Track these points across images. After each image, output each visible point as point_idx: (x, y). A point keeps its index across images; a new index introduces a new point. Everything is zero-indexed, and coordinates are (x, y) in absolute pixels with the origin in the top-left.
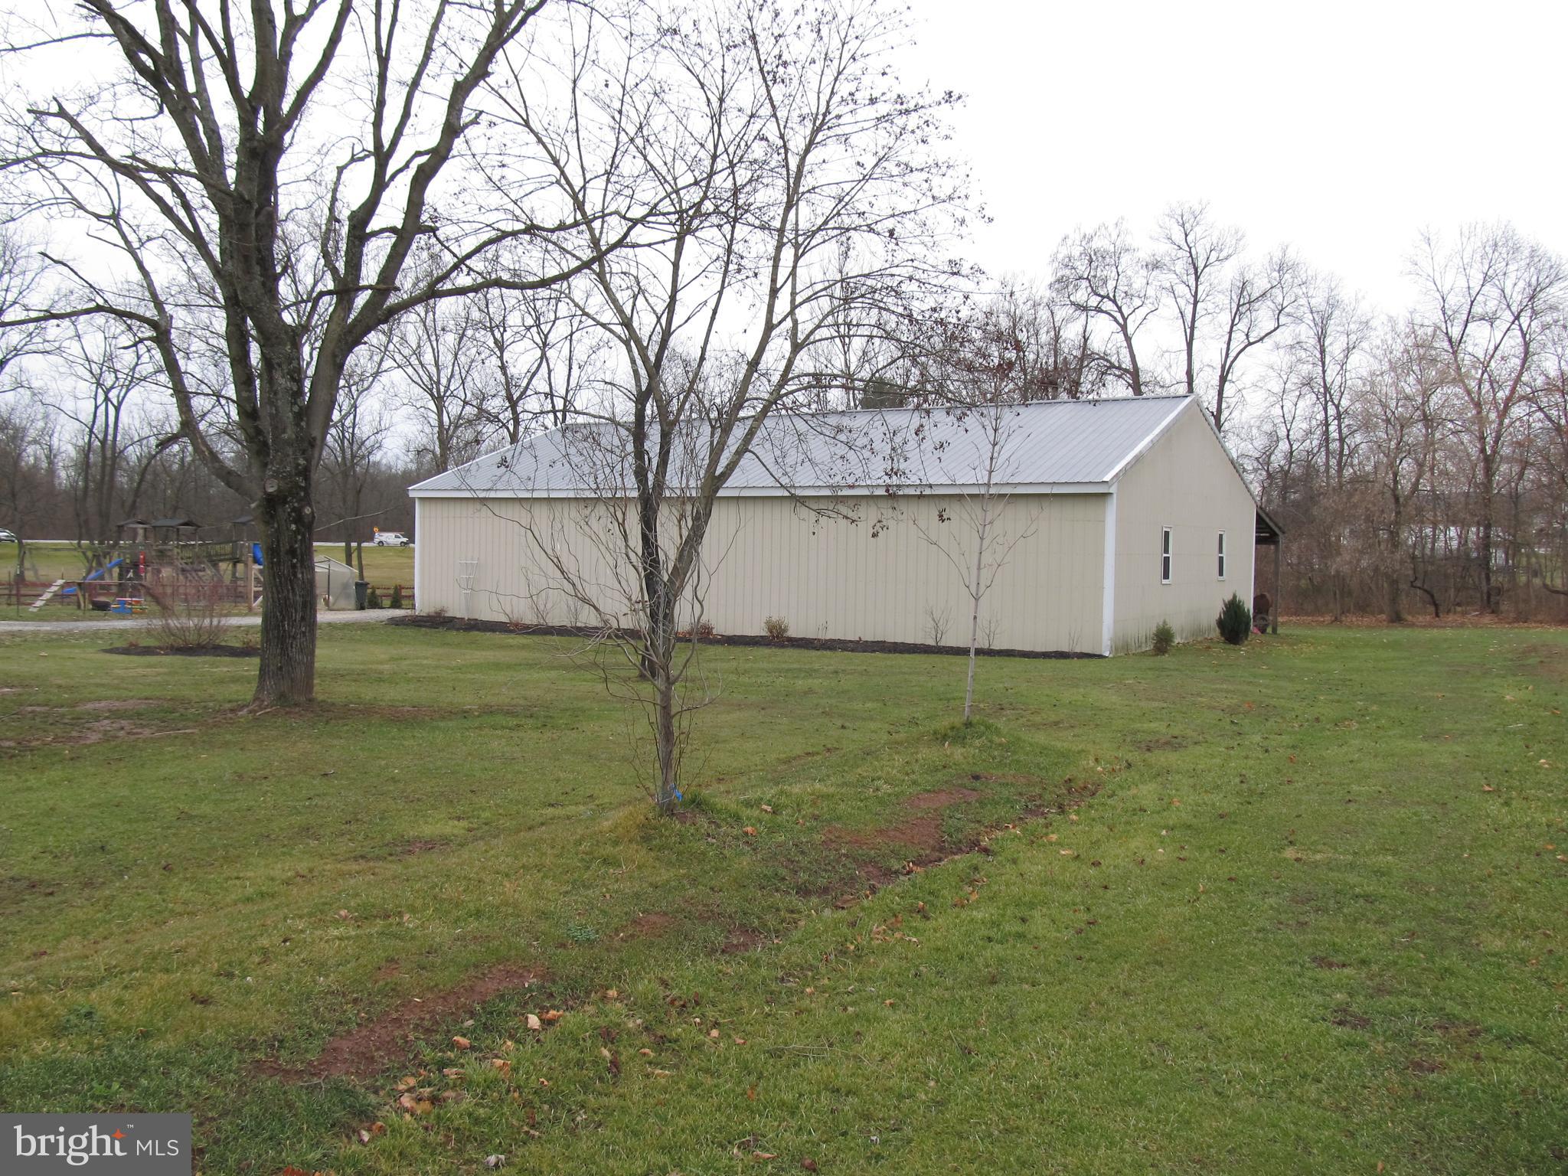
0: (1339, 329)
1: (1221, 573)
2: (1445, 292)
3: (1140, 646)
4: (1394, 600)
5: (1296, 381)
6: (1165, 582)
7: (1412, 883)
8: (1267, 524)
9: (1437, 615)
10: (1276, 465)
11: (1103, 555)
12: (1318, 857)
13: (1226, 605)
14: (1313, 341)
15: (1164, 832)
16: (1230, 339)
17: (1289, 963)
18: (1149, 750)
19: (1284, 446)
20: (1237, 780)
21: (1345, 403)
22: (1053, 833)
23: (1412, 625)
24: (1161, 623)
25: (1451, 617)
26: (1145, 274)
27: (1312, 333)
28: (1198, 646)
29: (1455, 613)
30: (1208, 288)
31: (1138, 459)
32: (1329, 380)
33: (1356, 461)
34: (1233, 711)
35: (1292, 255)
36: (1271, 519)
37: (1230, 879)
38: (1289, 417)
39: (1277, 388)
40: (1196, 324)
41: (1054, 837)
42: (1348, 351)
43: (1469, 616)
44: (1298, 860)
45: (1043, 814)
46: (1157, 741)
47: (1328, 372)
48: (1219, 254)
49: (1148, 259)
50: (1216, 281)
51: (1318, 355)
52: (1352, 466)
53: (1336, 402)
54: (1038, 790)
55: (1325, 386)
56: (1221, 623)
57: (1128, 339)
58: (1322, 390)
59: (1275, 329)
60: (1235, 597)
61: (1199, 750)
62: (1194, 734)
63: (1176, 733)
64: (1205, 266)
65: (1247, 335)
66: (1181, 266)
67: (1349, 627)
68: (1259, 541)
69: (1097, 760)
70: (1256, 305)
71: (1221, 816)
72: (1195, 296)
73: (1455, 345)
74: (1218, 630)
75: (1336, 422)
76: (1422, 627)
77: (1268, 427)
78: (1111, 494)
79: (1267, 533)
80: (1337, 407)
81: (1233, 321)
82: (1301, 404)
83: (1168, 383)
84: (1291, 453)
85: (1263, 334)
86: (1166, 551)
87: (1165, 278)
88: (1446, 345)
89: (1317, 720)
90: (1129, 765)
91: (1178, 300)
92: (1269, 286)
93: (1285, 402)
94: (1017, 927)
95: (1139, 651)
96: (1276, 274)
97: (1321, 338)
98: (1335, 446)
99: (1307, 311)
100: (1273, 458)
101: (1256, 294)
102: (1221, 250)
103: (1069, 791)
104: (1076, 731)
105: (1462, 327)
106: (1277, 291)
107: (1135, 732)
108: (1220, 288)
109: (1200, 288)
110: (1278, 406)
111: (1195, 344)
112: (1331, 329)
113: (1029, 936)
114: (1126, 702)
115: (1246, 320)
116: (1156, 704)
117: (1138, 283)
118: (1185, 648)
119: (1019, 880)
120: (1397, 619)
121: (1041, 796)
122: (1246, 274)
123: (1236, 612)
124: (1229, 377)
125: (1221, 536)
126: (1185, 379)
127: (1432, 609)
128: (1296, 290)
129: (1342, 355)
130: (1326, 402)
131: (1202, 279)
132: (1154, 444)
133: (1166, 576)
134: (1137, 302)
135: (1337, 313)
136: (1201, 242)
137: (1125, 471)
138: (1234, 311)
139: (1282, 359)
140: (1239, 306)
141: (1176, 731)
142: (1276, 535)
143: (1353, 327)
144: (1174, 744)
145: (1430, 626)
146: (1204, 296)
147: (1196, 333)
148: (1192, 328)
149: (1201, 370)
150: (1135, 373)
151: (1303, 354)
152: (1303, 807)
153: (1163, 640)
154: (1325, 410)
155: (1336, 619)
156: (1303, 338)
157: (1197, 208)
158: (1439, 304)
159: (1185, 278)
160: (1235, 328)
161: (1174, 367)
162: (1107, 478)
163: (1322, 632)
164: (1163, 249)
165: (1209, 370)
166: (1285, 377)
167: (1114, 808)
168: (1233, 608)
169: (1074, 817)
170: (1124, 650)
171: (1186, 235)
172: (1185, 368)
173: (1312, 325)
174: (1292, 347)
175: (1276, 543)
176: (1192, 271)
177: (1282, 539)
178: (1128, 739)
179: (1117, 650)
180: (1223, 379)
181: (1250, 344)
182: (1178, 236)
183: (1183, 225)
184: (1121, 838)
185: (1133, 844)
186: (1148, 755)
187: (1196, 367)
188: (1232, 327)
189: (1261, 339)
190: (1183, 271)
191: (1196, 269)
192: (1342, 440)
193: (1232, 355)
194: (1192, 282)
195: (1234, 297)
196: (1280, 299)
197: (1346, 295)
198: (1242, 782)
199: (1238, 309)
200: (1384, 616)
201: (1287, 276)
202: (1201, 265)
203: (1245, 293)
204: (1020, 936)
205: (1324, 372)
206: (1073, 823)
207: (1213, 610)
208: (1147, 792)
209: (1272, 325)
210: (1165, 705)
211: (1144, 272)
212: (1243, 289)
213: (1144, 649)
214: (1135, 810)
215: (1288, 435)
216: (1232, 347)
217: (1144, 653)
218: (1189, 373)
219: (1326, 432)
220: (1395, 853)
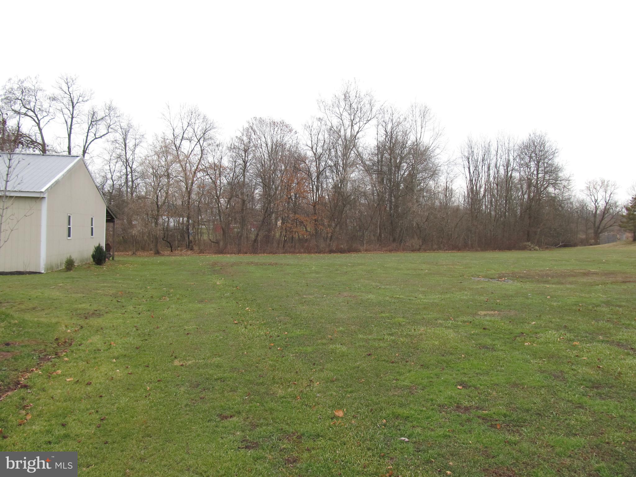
0: (132, 136)
1: (92, 235)
2: (175, 127)
3: (58, 268)
4: (156, 246)
5: (115, 156)
6: (69, 238)
7: (233, 369)
8: (110, 214)
9: (172, 251)
10: (106, 190)
11: (40, 226)
12: (190, 362)
13: (95, 248)
14: (122, 140)
15: (114, 360)
16: (87, 135)
17: (209, 421)
18: (86, 318)
19: (110, 182)
20: (135, 329)
21: (134, 166)
22: (58, 369)
23: (163, 255)
24: (69, 257)
25: (177, 252)
26: (49, 102)
27: (121, 137)
28: (85, 267)
29: (178, 250)
30: (78, 113)
31: (57, 182)
32: (128, 157)
33: (138, 191)
34: (115, 296)
35: (114, 105)
36: (112, 212)
37: (159, 381)
38: (112, 170)
39: (107, 158)
40: (73, 127)
41: (59, 372)
42: (136, 146)
43: (183, 251)
44: (182, 365)
45: (49, 359)
46: (88, 313)
47: (127, 154)
48: (83, 98)
49: (51, 96)
50: (82, 110)
51: (124, 146)
52: (136, 192)
53: (131, 166)
54: (43, 347)
55: (126, 159)
56: (93, 256)
57: (40, 130)
58: (125, 161)
59: (107, 133)
60: (99, 245)
61: (110, 316)
62: (104, 308)
63: (96, 309)
64: (77, 103)
65: (95, 135)
66: (66, 101)
67: (139, 256)
68: (108, 221)
69: (66, 326)
70: (99, 122)
71: (137, 348)
72: (72, 115)
73: (178, 148)
74: (92, 259)
75: (130, 174)
76: (168, 256)
77: (103, 174)
78: (44, 198)
79: (110, 218)
80: (131, 168)
81: (89, 128)
82: (117, 165)
83: (59, 151)
84: (113, 185)
85: (102, 135)
86: (69, 224)
87: (59, 105)
88: (174, 148)
89: (152, 297)
90: (82, 327)
91: (65, 115)
92: (104, 115)
93: (111, 164)
94: (63, 432)
95: (58, 270)
96: (107, 111)
97: (125, 140)
98: (130, 183)
99: (119, 128)
100: (105, 186)
101: (99, 118)
102: (84, 97)
103: (58, 344)
104: (46, 312)
105: (180, 141)
106: (107, 118)
107: (76, 310)
108: (83, 113)
109: (74, 111)
110: (108, 165)
111: (72, 135)
112: (129, 136)
113: (71, 435)
114: (65, 295)
115: (94, 128)
116: (79, 295)
117: (46, 105)
118: (80, 267)
119: (51, 401)
120: (157, 253)
121: (45, 350)
122: (95, 109)
123: (100, 251)
124: (87, 151)
125: (92, 218)
126: (67, 150)
127: (170, 249)
128: (115, 119)
129: (133, 148)
130: (127, 166)
131: (75, 108)
132: (64, 176)
133: (69, 236)
134: (45, 114)
135: (131, 130)
136: (75, 92)
137: (51, 187)
138: (89, 124)
139: (110, 146)
140: (92, 122)
141: (95, 307)
142: (113, 218)
143: (137, 137)
144: (96, 314)
145: (169, 255)
146: (76, 115)
147: (72, 131)
148: (71, 129)
149: (75, 147)
150: (44, 145)
151: (117, 145)
152: (170, 339)
153: (70, 265)
154: (126, 168)
155: (134, 253)
156: (118, 139)
157: (74, 77)
158: (172, 131)
159: (68, 106)
160: (90, 131)
161: (62, 144)
162: (43, 190)
163: (131, 259)
164: (57, 93)
165: (78, 147)
166: (111, 154)
167: (84, 351)
168: (98, 249)
169: (66, 359)
170: (51, 270)
171: (69, 88)
172: (67, 146)
173: (121, 134)
174: (113, 142)
175: (113, 222)
176: (71, 104)
177: (116, 220)
178: (74, 313)
179: (47, 270)
180: (84, 152)
181: (96, 138)
182: (66, 89)
183: (67, 84)
184: (94, 367)
185: (103, 369)
186: (87, 321)
187: (72, 145)
188: (88, 131)
189: (101, 137)
190: (67, 103)
191: (73, 103)
192: (133, 181)
193: (88, 142)
194: (71, 109)
195: (90, 118)
196: (109, 121)
197: (134, 123)
198: (137, 330)
199: (91, 123)
200: (152, 252)
201: (112, 112)
202: (75, 102)
203: (94, 117)
204: (66, 436)
205: (126, 153)
206: (67, 362)
207: (91, 251)
208: (96, 340)
209: (106, 132)
210: (84, 295)
211: (48, 101)
212: (94, 115)
213: (60, 269)
214: (95, 350)
215: (112, 178)
216: (88, 139)
217: (60, 271)
218: (69, 148)
219: (127, 178)
220: (220, 356)
